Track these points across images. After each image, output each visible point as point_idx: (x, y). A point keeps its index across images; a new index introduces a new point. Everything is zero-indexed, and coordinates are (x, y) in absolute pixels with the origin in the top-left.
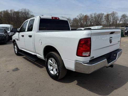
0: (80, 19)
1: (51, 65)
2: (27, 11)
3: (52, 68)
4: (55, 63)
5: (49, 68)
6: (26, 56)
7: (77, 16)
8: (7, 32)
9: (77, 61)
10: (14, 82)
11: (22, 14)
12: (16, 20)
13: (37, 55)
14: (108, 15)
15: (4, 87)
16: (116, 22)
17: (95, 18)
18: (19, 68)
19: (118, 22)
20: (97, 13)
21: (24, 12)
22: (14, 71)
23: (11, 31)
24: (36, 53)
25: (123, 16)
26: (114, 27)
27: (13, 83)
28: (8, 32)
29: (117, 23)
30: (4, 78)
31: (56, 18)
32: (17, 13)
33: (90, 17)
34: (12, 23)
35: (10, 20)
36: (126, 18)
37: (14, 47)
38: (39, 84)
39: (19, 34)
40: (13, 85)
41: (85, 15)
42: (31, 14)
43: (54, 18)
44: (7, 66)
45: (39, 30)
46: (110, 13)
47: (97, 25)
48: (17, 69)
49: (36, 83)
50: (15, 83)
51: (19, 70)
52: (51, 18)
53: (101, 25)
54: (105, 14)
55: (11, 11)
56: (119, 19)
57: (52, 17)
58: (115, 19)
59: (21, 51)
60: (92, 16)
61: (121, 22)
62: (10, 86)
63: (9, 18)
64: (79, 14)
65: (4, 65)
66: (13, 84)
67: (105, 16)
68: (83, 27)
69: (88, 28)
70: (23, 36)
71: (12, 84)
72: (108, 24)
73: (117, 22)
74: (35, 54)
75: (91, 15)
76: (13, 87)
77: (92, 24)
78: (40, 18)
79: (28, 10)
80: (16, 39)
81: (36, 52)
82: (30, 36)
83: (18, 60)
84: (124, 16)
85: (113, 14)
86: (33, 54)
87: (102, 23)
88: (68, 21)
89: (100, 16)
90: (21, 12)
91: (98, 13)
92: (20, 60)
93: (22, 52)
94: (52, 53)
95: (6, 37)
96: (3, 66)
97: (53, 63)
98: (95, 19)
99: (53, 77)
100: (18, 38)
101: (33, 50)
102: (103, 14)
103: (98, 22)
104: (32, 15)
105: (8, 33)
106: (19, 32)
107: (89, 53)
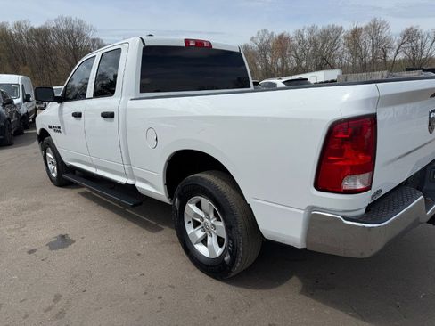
0: (263, 49)
1: (196, 224)
2: (77, 25)
3: (200, 234)
4: (212, 215)
5: (189, 233)
6: (91, 189)
7: (252, 39)
8: (11, 102)
9: (314, 208)
10: (61, 296)
11: (60, 35)
12: (39, 59)
13: (139, 185)
14: (356, 33)
15: (26, 316)
16: (385, 56)
17: (313, 42)
18: (70, 236)
19: (390, 55)
20: (320, 27)
21: (65, 28)
22: (56, 249)
23: (27, 99)
24: (133, 178)
25: (408, 33)
26: (385, 73)
27: (57, 298)
28: (16, 101)
29: (388, 59)
30: (20, 279)
31: (199, 44)
32: (41, 34)
33: (296, 42)
34: (26, 68)
35: (18, 60)
36: (419, 41)
37: (45, 157)
38: (160, 298)
39: (60, 109)
40: (59, 306)
41: (277, 33)
42: (92, 36)
43: (191, 44)
44: (27, 231)
45: (141, 92)
46: (363, 24)
47: (320, 68)
48: (64, 241)
49: (146, 293)
50: (64, 296)
51: (74, 242)
52: (184, 45)
53: (332, 68)
54: (348, 27)
55: (18, 26)
56: (395, 44)
57: (187, 41)
58: (381, 45)
59: (73, 170)
60: (302, 36)
61: (401, 56)
62: (45, 311)
63: (13, 52)
64: (259, 33)
65: (12, 227)
66: (59, 303)
67: (347, 38)
68: (279, 77)
69: (296, 77)
70: (78, 115)
71: (54, 301)
72: (358, 64)
73: (388, 54)
74: (130, 182)
75: (299, 35)
76: (61, 314)
77: (304, 63)
78: (144, 44)
79: (80, 22)
80: (50, 127)
81: (135, 175)
82: (109, 116)
83: (62, 205)
84: (410, 35)
85: (375, 28)
86: (122, 180)
87: (337, 61)
88: (242, 53)
89: (329, 37)
90: (56, 29)
91: (322, 25)
92: (72, 203)
93: (74, 173)
94: (203, 179)
95: (9, 119)
96: (9, 230)
97: (207, 215)
98: (312, 48)
99: (207, 266)
100: (60, 125)
101: (120, 167)
102: (339, 30)
103: (323, 59)
104: (94, 40)
105: (15, 106)
106: (61, 100)
107: (366, 176)
